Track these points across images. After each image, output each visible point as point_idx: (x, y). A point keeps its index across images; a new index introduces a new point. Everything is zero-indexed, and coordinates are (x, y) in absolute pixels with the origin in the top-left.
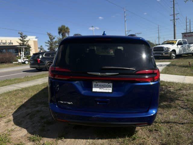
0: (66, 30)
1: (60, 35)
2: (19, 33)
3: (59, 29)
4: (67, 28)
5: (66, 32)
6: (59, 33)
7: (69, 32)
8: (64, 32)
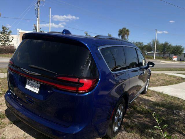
0: (126, 32)
1: (119, 37)
2: (85, 33)
3: (119, 31)
4: (128, 31)
5: (126, 34)
6: (119, 35)
7: (128, 34)
8: (124, 34)
